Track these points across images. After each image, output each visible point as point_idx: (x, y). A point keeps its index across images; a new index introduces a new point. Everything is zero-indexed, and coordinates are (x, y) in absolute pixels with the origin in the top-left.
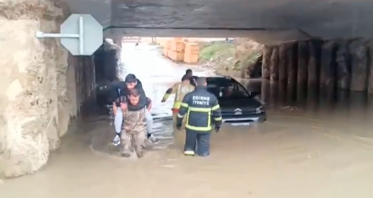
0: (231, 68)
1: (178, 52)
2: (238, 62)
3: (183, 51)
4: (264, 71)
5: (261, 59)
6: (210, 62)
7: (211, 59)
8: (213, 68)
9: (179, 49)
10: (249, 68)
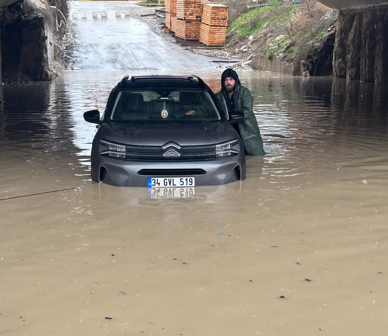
0: (277, 57)
1: (188, 21)
2: (292, 44)
3: (199, 19)
4: (335, 63)
5: (331, 38)
6: (249, 43)
7: (251, 38)
8: (249, 57)
9: (190, 14)
10: (309, 57)
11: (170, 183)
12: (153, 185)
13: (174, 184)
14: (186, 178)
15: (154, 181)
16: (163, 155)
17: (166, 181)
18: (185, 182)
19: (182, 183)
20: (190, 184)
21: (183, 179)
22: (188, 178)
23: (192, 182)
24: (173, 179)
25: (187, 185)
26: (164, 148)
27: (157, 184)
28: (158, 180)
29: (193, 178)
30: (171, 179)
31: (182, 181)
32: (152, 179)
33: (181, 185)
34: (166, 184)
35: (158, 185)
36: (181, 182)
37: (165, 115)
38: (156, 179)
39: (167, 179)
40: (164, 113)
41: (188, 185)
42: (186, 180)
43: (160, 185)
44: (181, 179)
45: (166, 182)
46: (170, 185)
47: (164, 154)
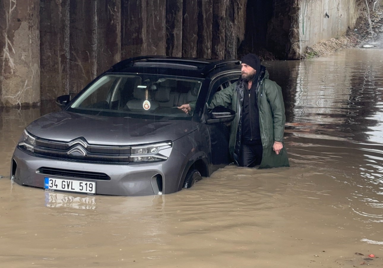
11: (68, 186)
12: (50, 187)
13: (73, 188)
14: (86, 182)
15: (51, 182)
16: (67, 153)
17: (64, 183)
18: (85, 187)
19: (81, 188)
20: (89, 190)
21: (82, 183)
22: (88, 183)
23: (92, 188)
24: (72, 182)
25: (86, 190)
26: (70, 144)
27: (55, 185)
28: (55, 180)
29: (94, 184)
30: (70, 182)
31: (82, 186)
32: (50, 179)
33: (80, 189)
34: (63, 187)
35: (56, 187)
36: (80, 186)
37: (146, 106)
38: (54, 180)
39: (66, 180)
40: (145, 104)
41: (88, 192)
42: (86, 184)
43: (57, 187)
44: (80, 183)
45: (65, 185)
46: (68, 188)
47: (69, 152)
